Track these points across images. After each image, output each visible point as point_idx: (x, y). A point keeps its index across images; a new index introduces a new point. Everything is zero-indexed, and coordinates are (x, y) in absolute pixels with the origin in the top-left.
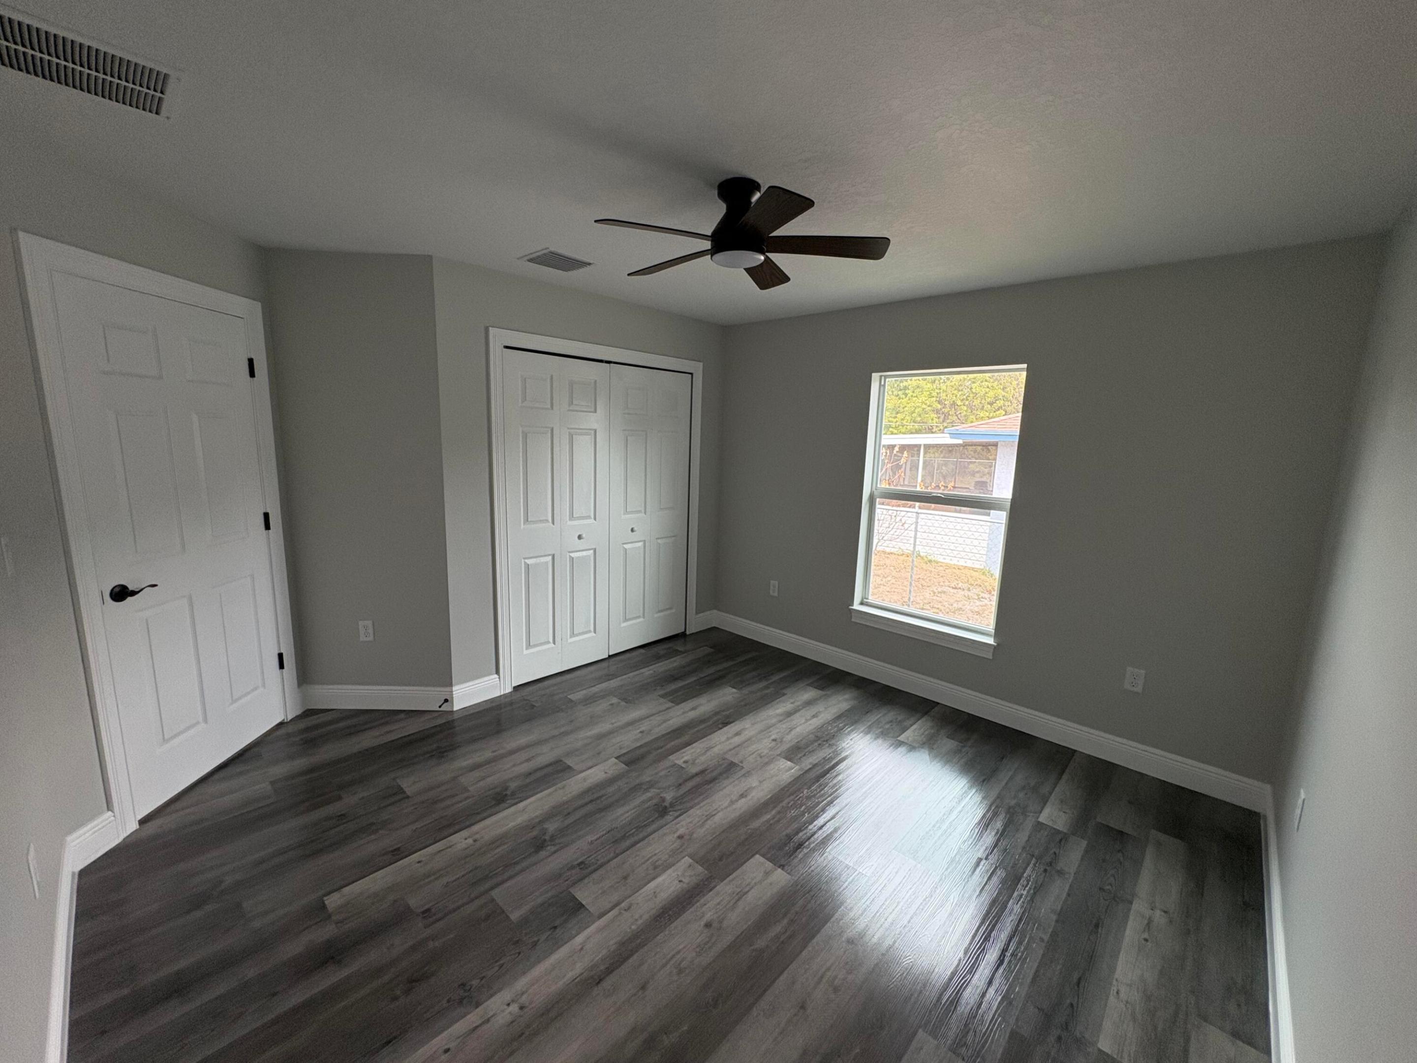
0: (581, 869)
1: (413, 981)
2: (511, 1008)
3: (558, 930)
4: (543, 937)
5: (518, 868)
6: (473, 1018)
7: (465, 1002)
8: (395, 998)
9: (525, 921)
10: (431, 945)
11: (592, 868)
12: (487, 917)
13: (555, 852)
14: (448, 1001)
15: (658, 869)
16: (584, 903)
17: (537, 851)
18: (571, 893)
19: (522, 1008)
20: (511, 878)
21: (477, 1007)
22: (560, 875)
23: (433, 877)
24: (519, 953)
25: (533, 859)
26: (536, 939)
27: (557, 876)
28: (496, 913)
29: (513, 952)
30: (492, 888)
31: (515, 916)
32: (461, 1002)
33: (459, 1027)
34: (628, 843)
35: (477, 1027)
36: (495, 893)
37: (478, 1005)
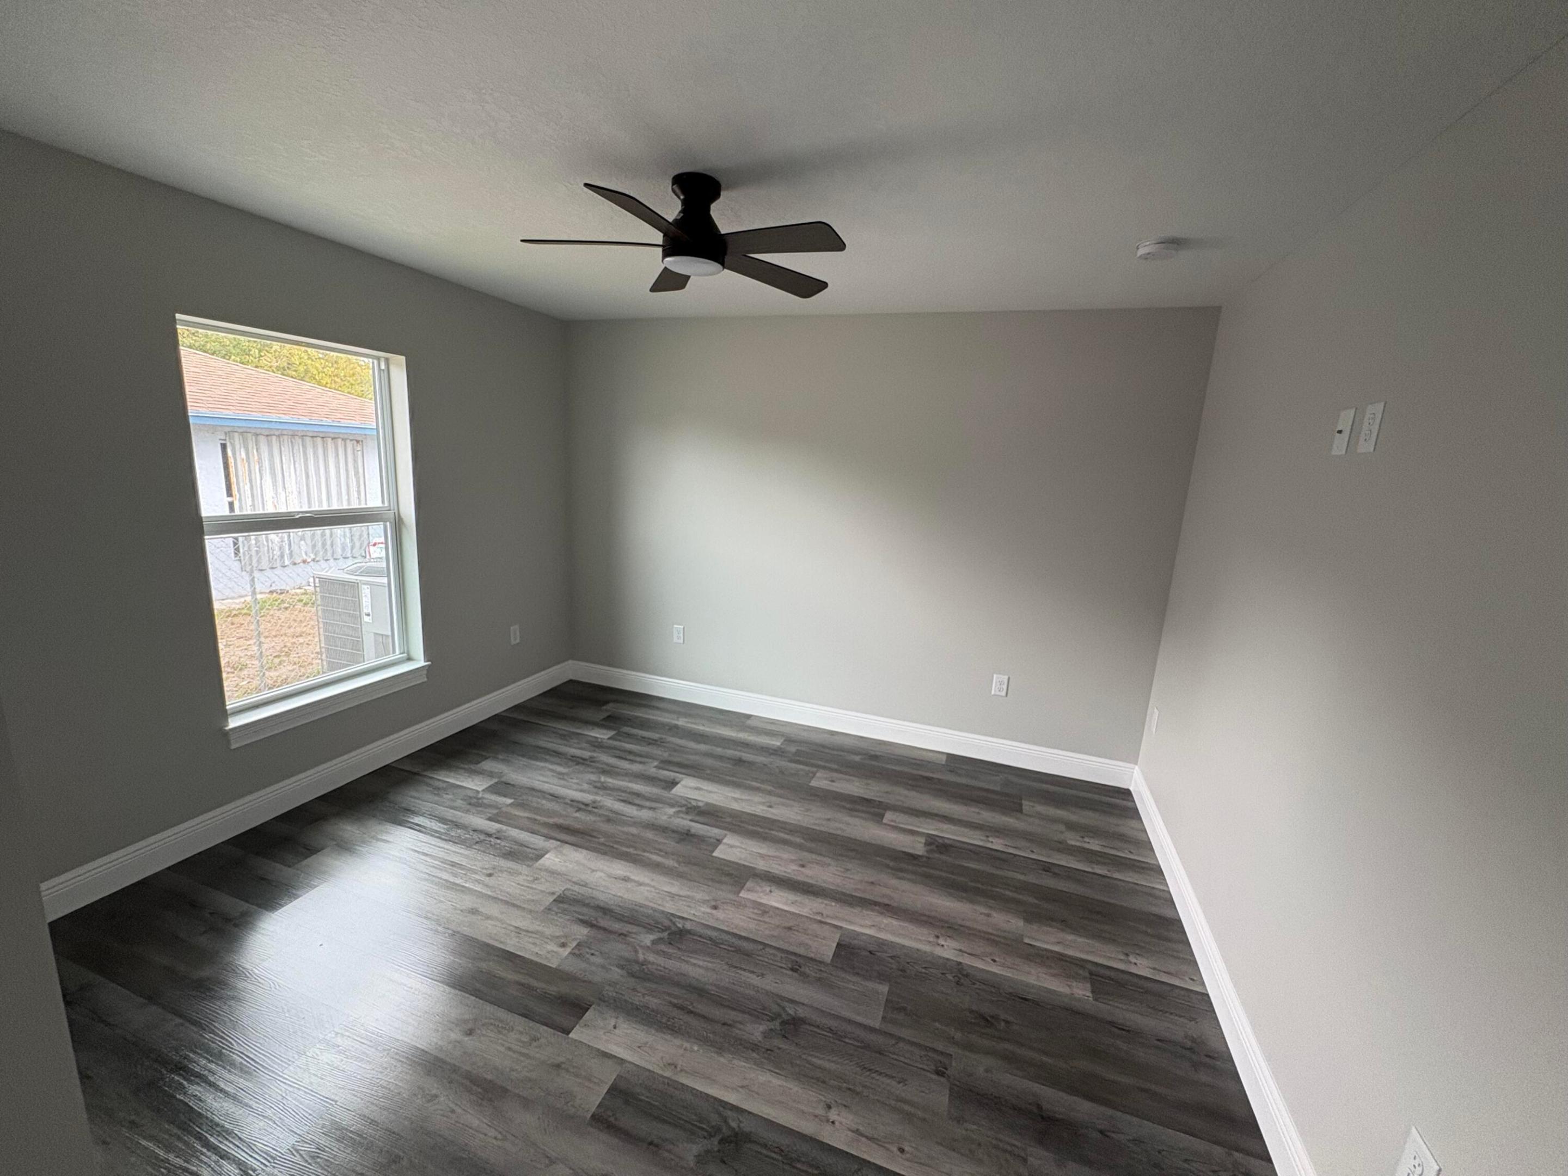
0: (800, 967)
1: (987, 1021)
2: (943, 943)
3: (871, 949)
4: (884, 955)
5: (833, 1024)
6: (966, 960)
7: (965, 973)
8: (1007, 1022)
9: (882, 977)
10: (958, 1035)
11: (793, 958)
12: (902, 1009)
13: (792, 1001)
14: (974, 984)
15: (765, 910)
16: (835, 945)
17: (803, 1021)
18: (832, 960)
19: (938, 937)
20: (850, 1022)
21: (961, 963)
22: (819, 979)
23: (907, 1108)
24: (908, 963)
25: (815, 1018)
26: (889, 959)
27: (822, 983)
28: (892, 1005)
29: (911, 968)
30: (872, 1030)
31: (884, 989)
32: (967, 976)
33: (979, 964)
34: (745, 945)
35: (969, 954)
36: (876, 1024)
37: (960, 963)
